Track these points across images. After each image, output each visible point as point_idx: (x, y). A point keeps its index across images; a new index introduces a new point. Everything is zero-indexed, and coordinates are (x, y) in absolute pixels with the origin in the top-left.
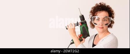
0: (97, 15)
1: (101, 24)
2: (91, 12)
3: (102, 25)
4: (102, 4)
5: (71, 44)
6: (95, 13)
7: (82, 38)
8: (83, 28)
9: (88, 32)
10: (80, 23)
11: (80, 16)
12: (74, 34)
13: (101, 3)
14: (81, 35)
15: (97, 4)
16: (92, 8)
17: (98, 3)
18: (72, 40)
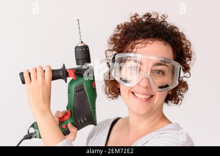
0: (135, 50)
1: (144, 84)
2: (114, 39)
3: (148, 87)
4: (154, 17)
5: (29, 136)
6: (127, 43)
7: (69, 125)
8: (80, 89)
9: (94, 109)
10: (71, 73)
11: (76, 48)
12: (43, 106)
13: (151, 13)
14: (66, 114)
15: (136, 15)
16: (118, 28)
17: (141, 14)
18: (34, 126)
